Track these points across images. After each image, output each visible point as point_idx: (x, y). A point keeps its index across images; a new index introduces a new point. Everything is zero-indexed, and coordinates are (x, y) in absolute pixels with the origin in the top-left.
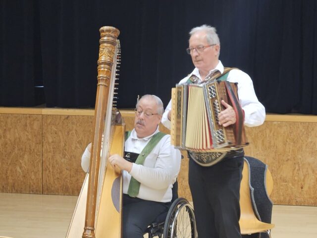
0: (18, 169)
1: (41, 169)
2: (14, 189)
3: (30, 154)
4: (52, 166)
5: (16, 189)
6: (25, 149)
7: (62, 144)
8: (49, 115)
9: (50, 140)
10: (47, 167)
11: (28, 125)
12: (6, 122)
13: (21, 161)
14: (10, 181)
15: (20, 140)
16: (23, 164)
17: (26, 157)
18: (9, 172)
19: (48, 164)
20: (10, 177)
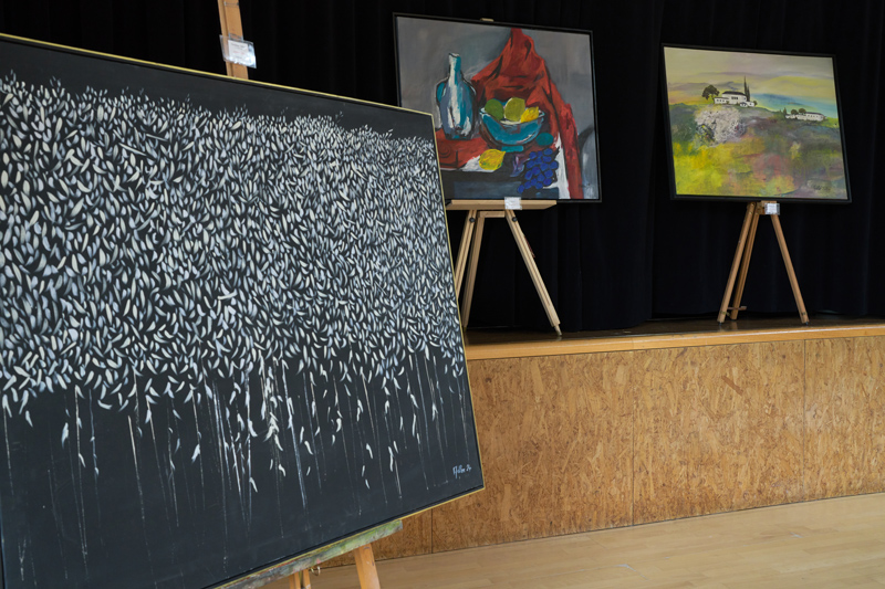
0: (583, 477)
1: (629, 471)
2: (575, 524)
3: (609, 440)
4: (653, 461)
5: (578, 522)
6: (599, 430)
7: (673, 411)
8: (646, 350)
9: (650, 405)
10: (643, 464)
11: (605, 376)
12: (559, 375)
13: (589, 459)
14: (567, 508)
15: (587, 412)
16: (594, 466)
17: (600, 447)
18: (563, 487)
19: (644, 458)
20: (566, 500)
